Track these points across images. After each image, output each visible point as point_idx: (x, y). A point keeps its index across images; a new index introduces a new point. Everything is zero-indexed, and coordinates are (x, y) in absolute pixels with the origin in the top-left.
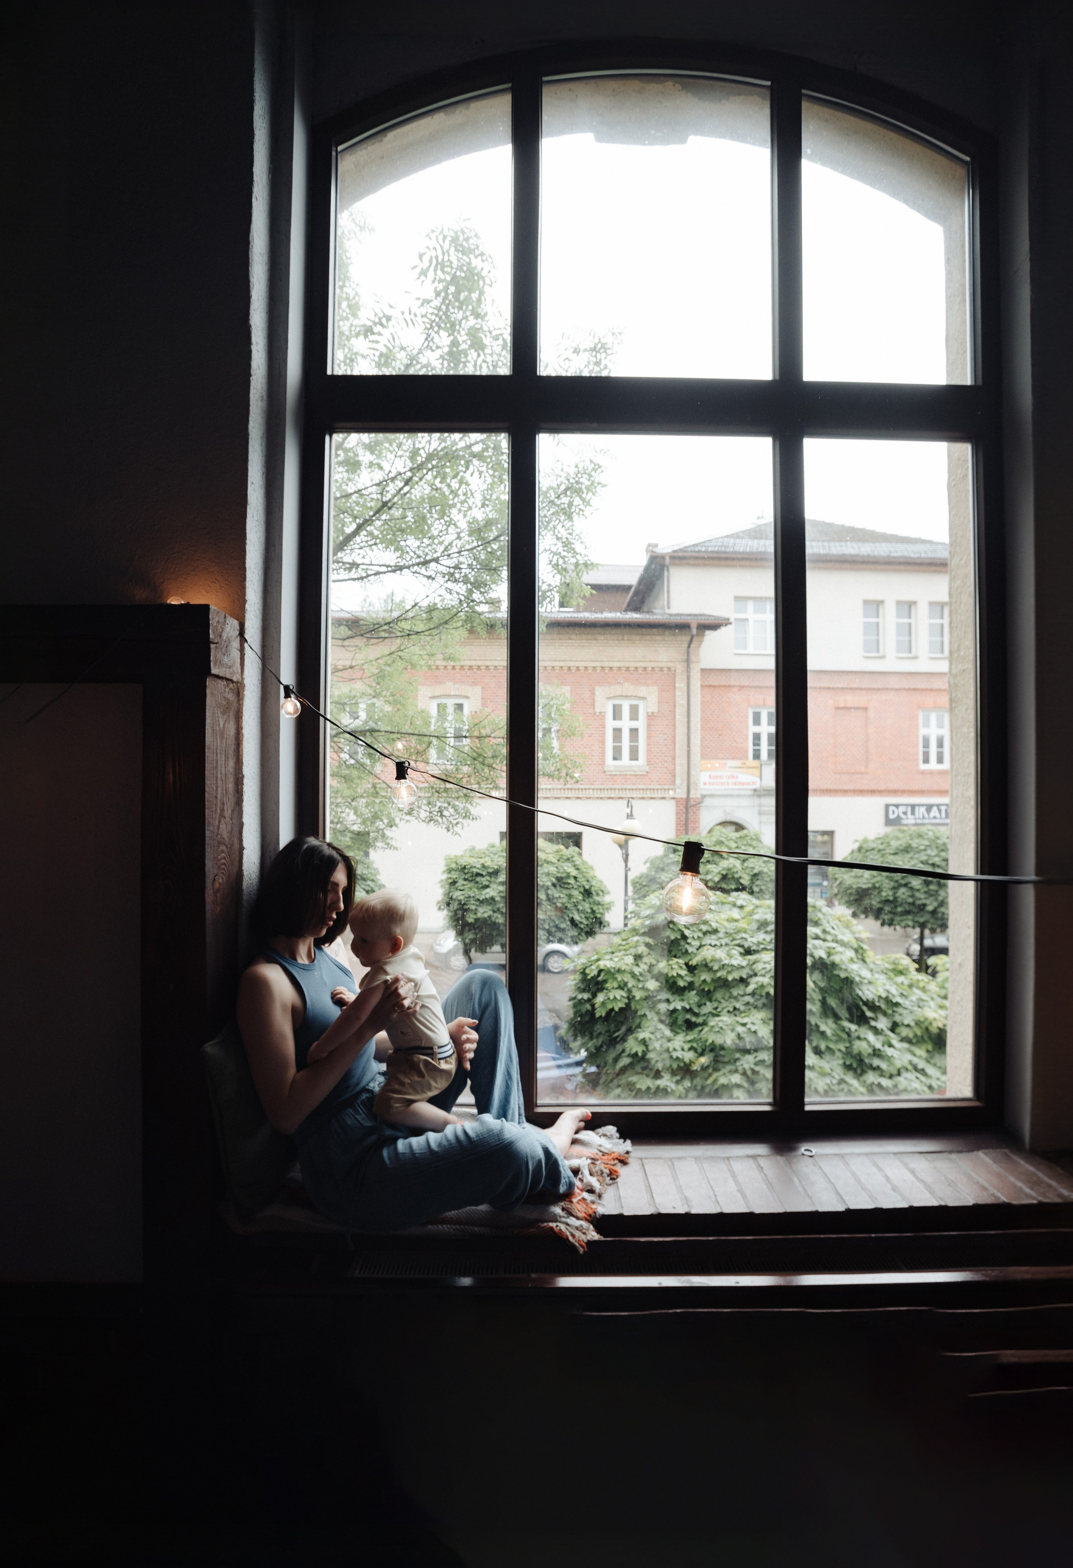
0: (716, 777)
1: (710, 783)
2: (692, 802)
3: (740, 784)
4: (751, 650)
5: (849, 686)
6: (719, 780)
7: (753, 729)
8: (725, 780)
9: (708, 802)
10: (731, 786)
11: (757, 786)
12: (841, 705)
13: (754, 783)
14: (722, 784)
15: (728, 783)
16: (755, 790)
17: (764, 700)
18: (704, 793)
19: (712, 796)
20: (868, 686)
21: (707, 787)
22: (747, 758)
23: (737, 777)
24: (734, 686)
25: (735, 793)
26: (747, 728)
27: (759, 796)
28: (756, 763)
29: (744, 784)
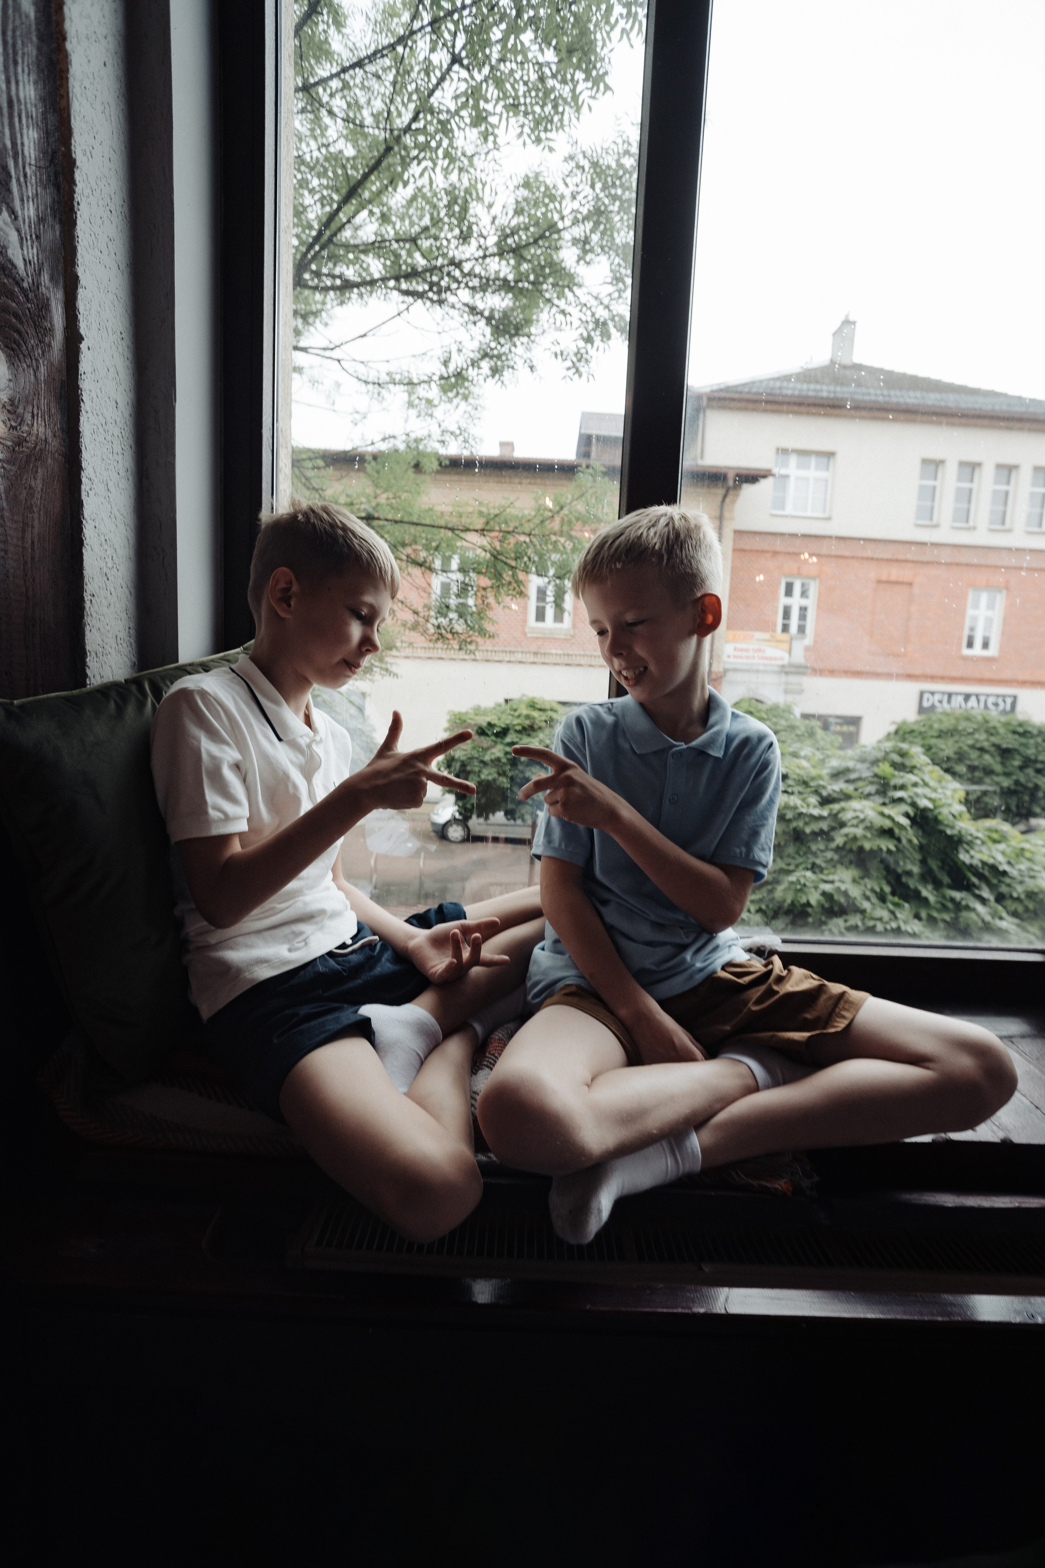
0: (742, 650)
1: (735, 657)
2: (714, 676)
3: (767, 658)
4: (789, 510)
5: (895, 557)
6: (744, 654)
7: (784, 600)
8: (751, 654)
9: (730, 676)
10: (756, 661)
11: (786, 662)
12: (884, 578)
13: (782, 659)
14: (748, 658)
15: (754, 657)
16: (783, 666)
17: (799, 568)
18: (727, 666)
19: (735, 670)
20: (915, 558)
21: (732, 660)
22: (774, 631)
23: (764, 651)
24: (767, 552)
25: (761, 668)
26: (776, 599)
27: (787, 673)
28: (785, 637)
29: (771, 659)
